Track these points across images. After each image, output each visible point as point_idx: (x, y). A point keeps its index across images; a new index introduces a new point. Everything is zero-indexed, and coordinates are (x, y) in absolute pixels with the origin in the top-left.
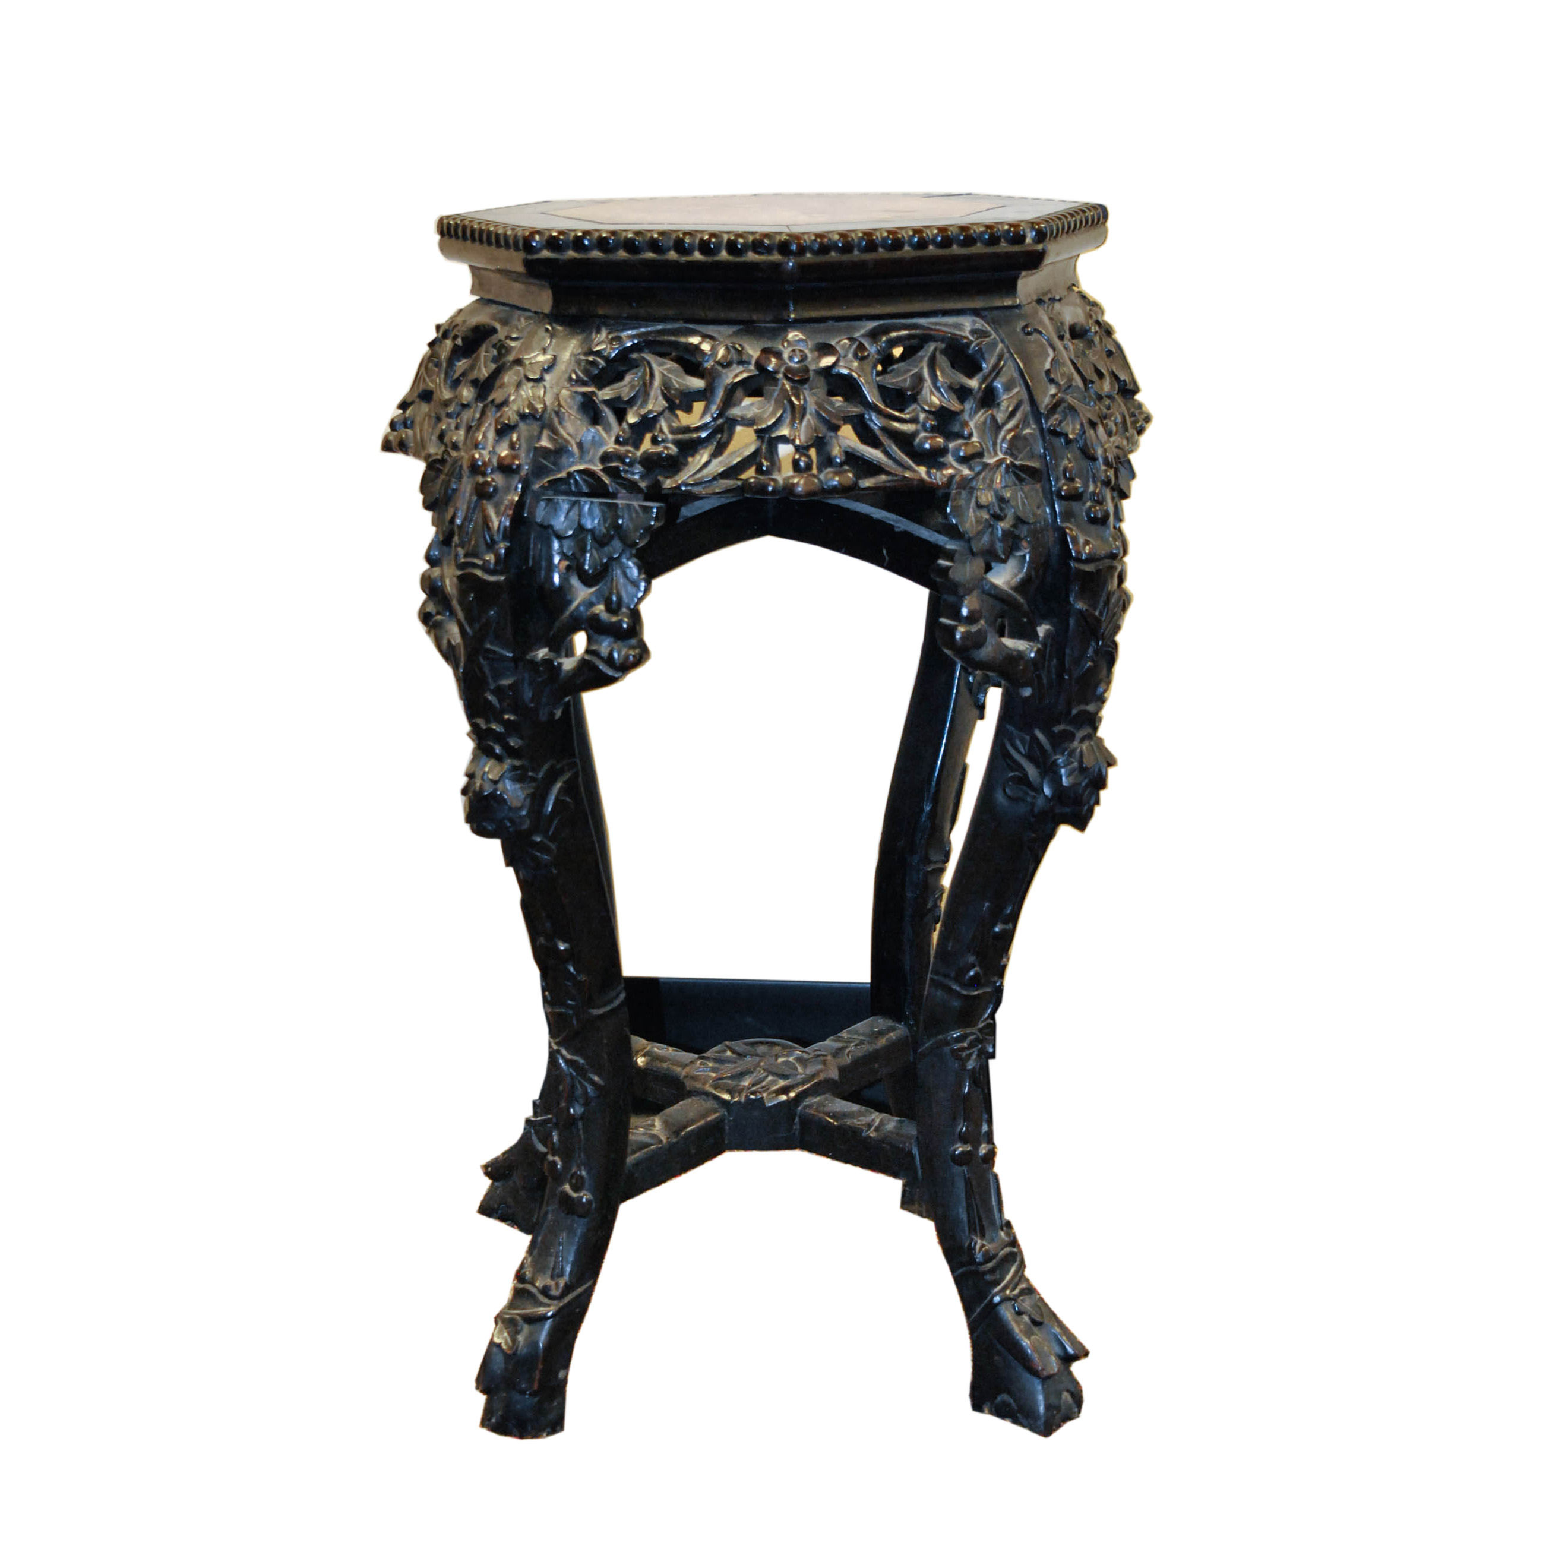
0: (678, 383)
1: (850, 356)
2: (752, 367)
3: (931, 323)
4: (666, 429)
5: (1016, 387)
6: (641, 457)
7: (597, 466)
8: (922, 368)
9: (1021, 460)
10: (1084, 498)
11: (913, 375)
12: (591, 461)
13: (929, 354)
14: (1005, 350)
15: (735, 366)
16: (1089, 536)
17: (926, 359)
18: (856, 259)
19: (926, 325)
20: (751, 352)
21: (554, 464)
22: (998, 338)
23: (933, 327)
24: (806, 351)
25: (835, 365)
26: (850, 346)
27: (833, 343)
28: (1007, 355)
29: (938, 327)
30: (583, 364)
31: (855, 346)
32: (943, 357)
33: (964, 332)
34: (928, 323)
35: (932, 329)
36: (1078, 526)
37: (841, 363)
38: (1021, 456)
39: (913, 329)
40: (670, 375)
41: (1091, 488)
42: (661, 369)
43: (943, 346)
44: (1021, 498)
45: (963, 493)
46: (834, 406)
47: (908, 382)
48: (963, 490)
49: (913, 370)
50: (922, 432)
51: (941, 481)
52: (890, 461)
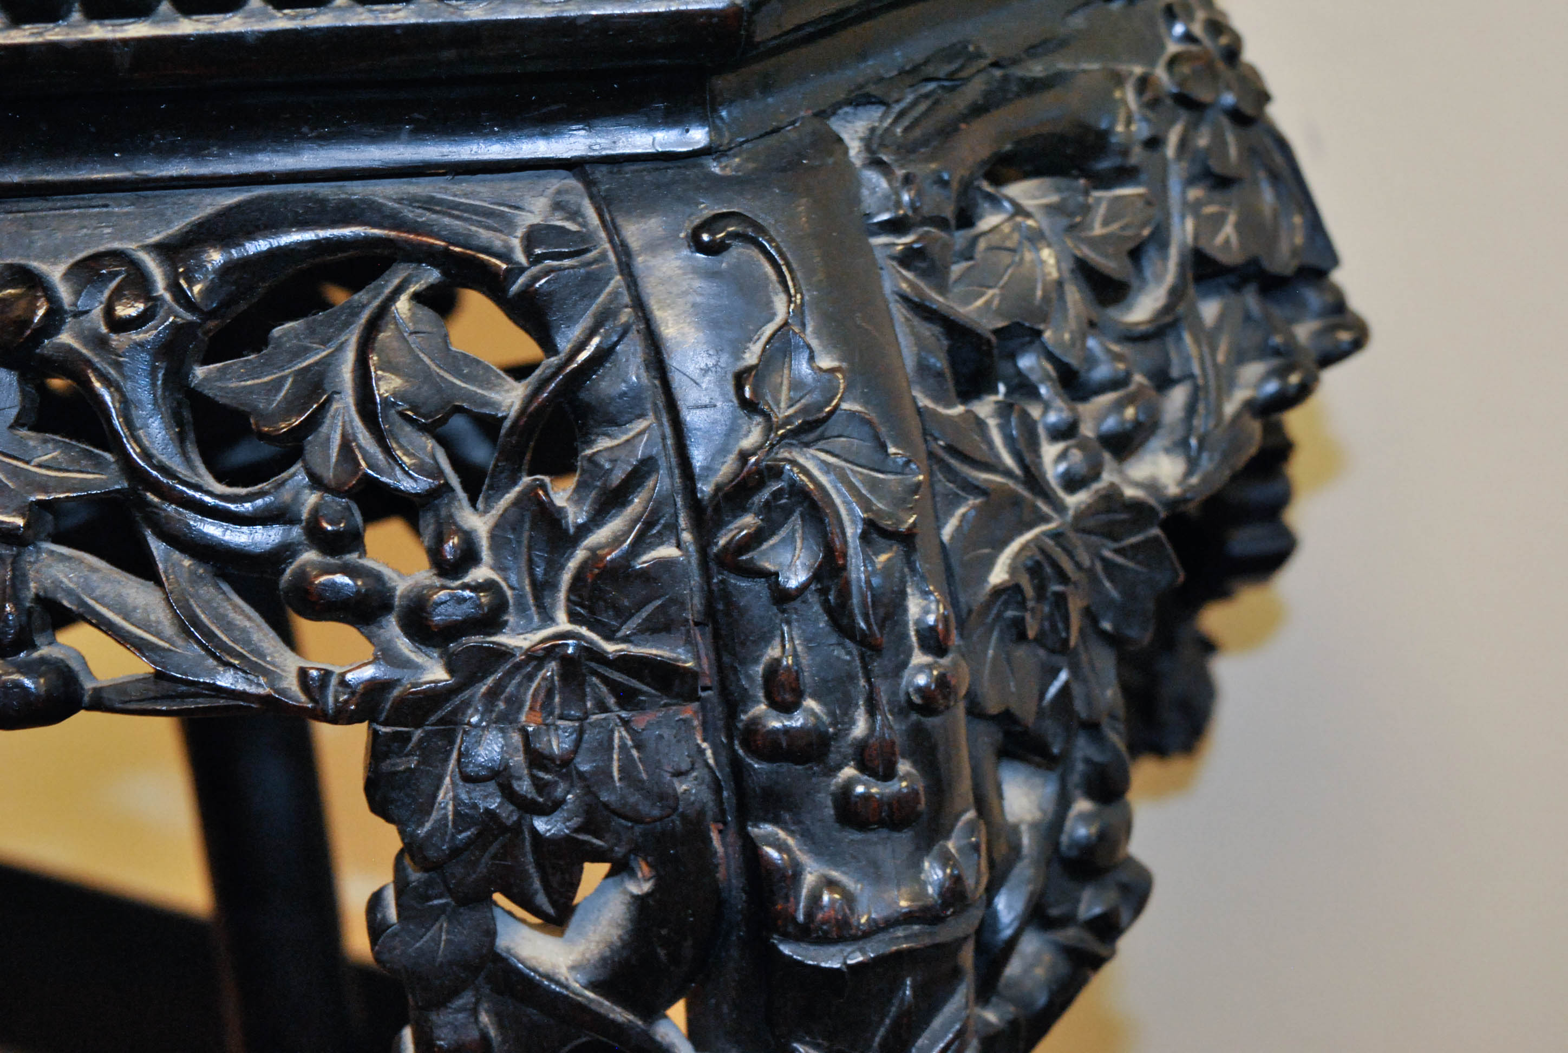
1: (97, 312)
3: (413, 201)
5: (642, 416)
8: (339, 350)
9: (626, 639)
10: (833, 758)
13: (375, 302)
14: (626, 299)
16: (836, 866)
19: (391, 205)
22: (612, 257)
27: (59, 270)
28: (626, 315)
29: (426, 217)
31: (114, 284)
32: (424, 313)
33: (510, 235)
34: (400, 201)
35: (406, 223)
36: (807, 836)
37: (62, 337)
38: (625, 631)
41: (860, 728)
43: (430, 278)
44: (623, 747)
45: (418, 734)
46: (28, 463)
47: (282, 394)
48: (418, 726)
49: (316, 351)
50: (307, 551)
51: (336, 700)
52: (178, 636)
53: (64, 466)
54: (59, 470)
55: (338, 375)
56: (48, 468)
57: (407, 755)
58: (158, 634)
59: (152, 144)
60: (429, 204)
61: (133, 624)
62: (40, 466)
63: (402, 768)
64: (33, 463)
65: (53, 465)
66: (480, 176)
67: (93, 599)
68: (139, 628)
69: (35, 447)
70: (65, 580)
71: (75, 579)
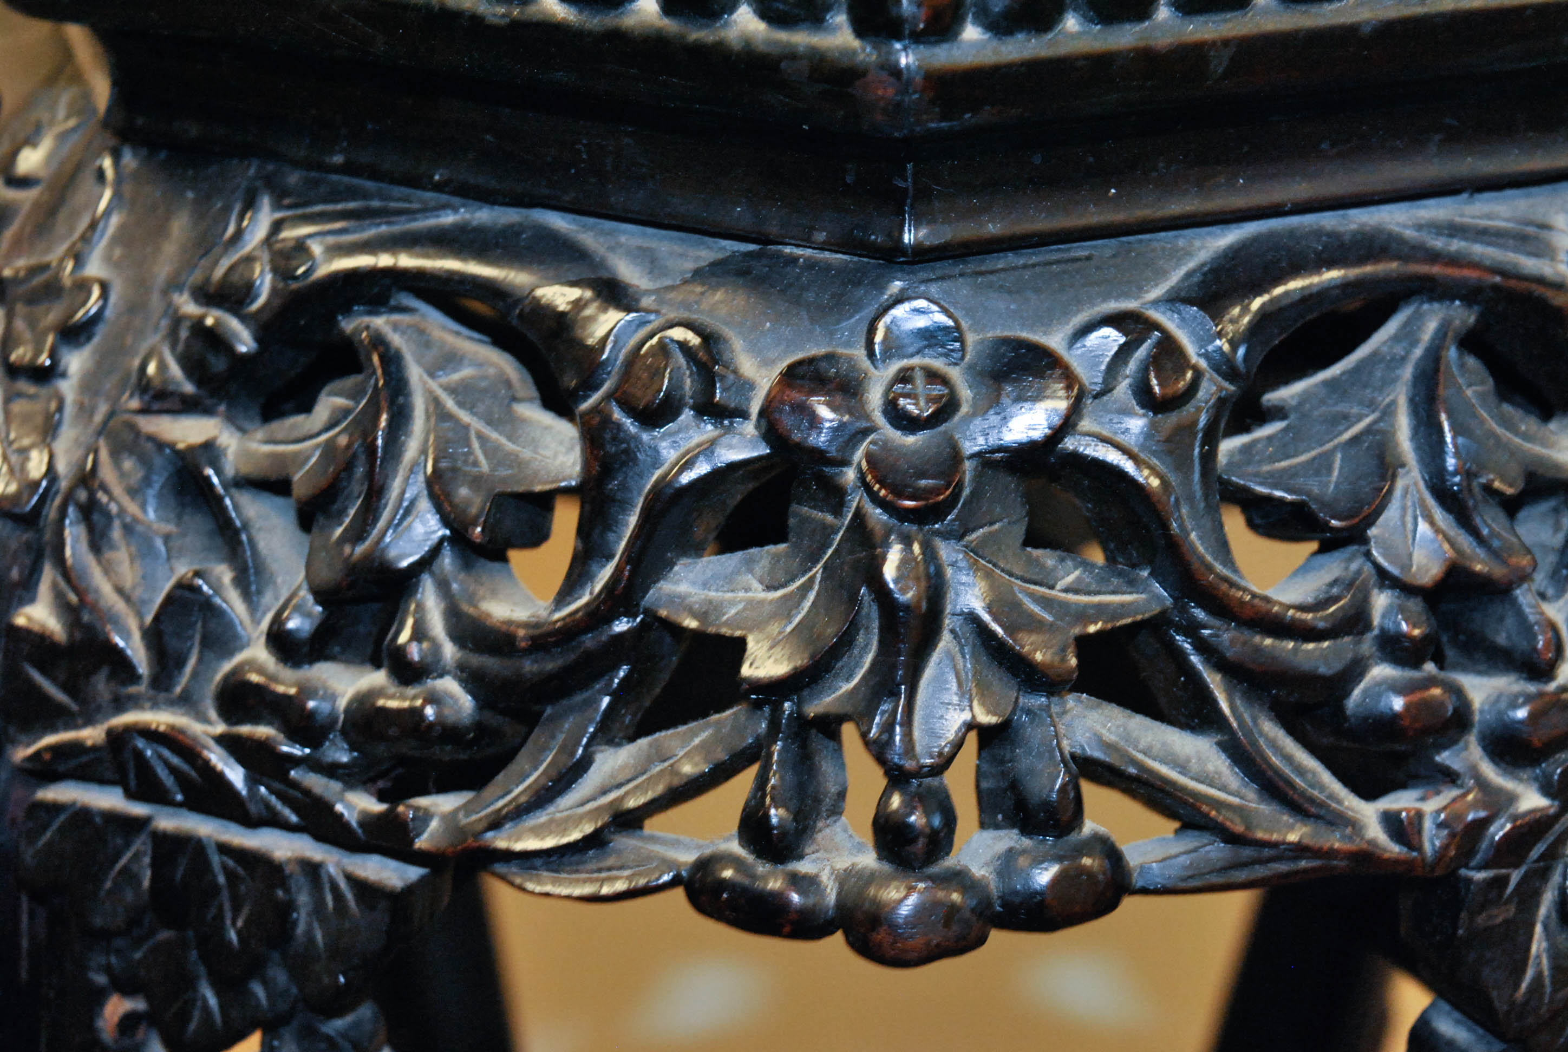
0: (491, 450)
1: (1123, 388)
2: (749, 428)
3: (1432, 226)
4: (437, 625)
6: (347, 711)
7: (206, 720)
8: (1389, 412)
11: (1355, 440)
12: (186, 701)
13: (1418, 352)
15: (687, 415)
17: (1407, 372)
18: (1163, 41)
19: (1410, 234)
20: (747, 365)
21: (70, 688)
23: (1438, 243)
24: (955, 374)
25: (1066, 426)
26: (1123, 353)
27: (1055, 341)
29: (1456, 245)
30: (184, 334)
31: (1142, 352)
32: (1472, 361)
33: (1553, 259)
34: (1419, 227)
35: (1434, 257)
37: (1086, 424)
39: (1361, 260)
40: (465, 416)
42: (433, 385)
43: (1471, 318)
45: (1515, 876)
46: (1052, 587)
47: (1336, 473)
48: (1516, 866)
49: (1360, 418)
50: (1377, 664)
51: (1433, 845)
52: (1246, 785)
53: (1093, 587)
54: (1089, 593)
55: (1397, 445)
56: (1076, 592)
57: (1506, 903)
58: (1223, 788)
59: (1154, 174)
60: (1454, 230)
61: (1192, 778)
62: (1066, 590)
63: (1500, 920)
64: (1058, 587)
65: (1082, 587)
66: (1509, 193)
67: (1140, 751)
68: (1202, 782)
69: (1055, 567)
70: (1104, 731)
71: (1113, 729)
